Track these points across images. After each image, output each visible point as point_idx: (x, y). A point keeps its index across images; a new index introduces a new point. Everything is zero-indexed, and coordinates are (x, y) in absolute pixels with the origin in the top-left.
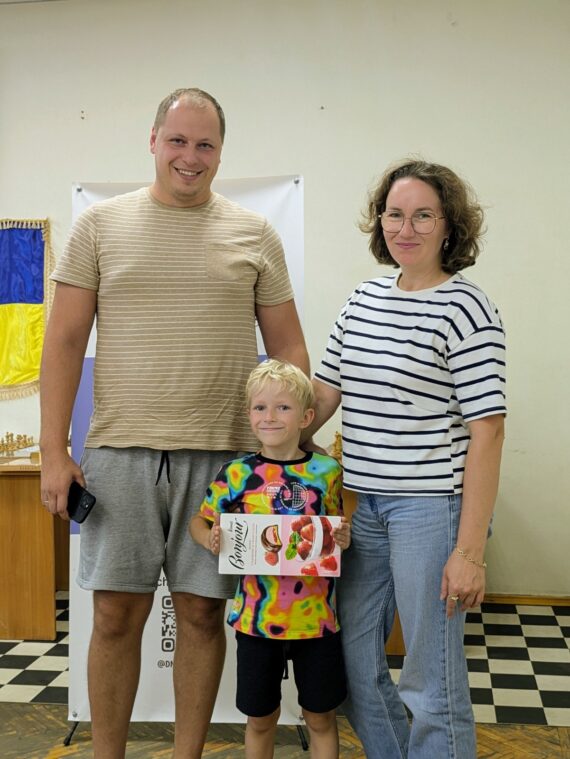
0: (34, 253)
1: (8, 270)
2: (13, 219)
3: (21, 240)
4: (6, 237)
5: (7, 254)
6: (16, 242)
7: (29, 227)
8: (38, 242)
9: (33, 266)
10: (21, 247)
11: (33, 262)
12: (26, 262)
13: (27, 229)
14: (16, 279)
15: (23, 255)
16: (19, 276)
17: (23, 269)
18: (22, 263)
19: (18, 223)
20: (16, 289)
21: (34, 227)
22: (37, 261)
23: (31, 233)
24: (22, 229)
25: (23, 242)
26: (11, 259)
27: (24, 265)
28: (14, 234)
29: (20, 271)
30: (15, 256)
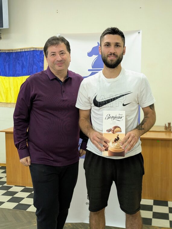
0: (41, 58)
1: (32, 64)
2: (34, 47)
3: (36, 54)
4: (32, 53)
5: (32, 59)
6: (35, 54)
7: (39, 50)
8: (42, 55)
9: (40, 63)
10: (37, 56)
11: (40, 61)
12: (38, 61)
13: (38, 50)
14: (35, 67)
15: (37, 59)
16: (36, 66)
17: (37, 64)
18: (37, 62)
19: (36, 48)
20: (35, 71)
21: (41, 50)
22: (42, 61)
23: (40, 52)
24: (37, 50)
25: (37, 55)
26: (33, 60)
27: (37, 63)
28: (34, 52)
29: (36, 64)
30: (34, 60)
